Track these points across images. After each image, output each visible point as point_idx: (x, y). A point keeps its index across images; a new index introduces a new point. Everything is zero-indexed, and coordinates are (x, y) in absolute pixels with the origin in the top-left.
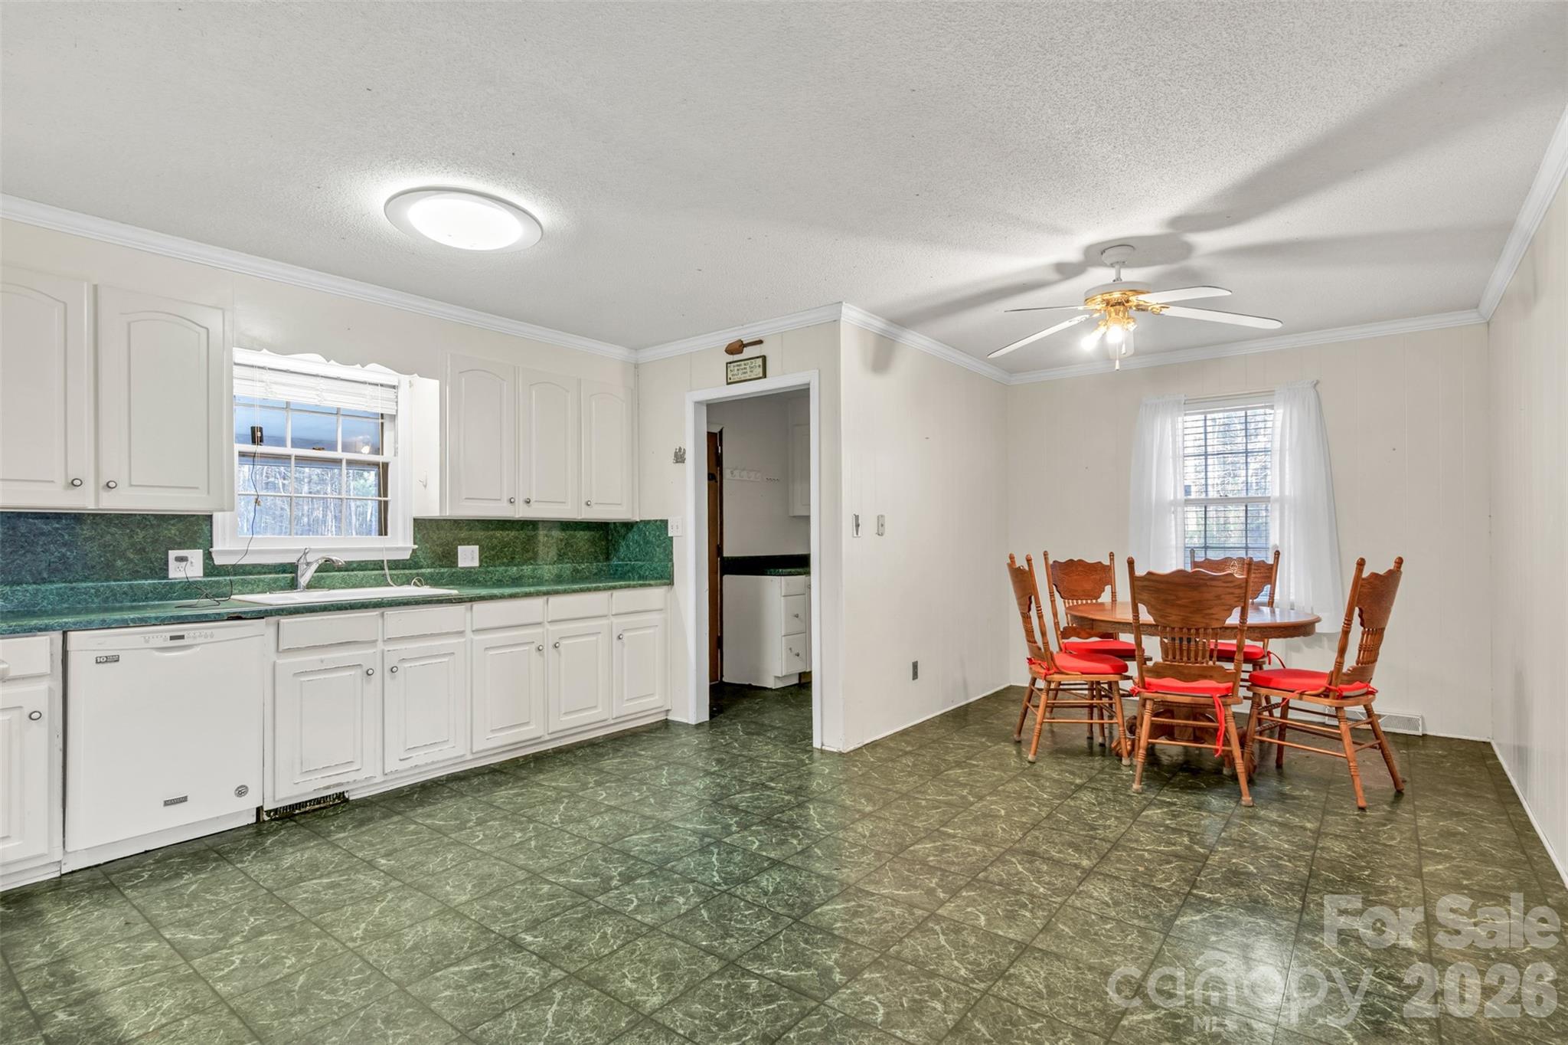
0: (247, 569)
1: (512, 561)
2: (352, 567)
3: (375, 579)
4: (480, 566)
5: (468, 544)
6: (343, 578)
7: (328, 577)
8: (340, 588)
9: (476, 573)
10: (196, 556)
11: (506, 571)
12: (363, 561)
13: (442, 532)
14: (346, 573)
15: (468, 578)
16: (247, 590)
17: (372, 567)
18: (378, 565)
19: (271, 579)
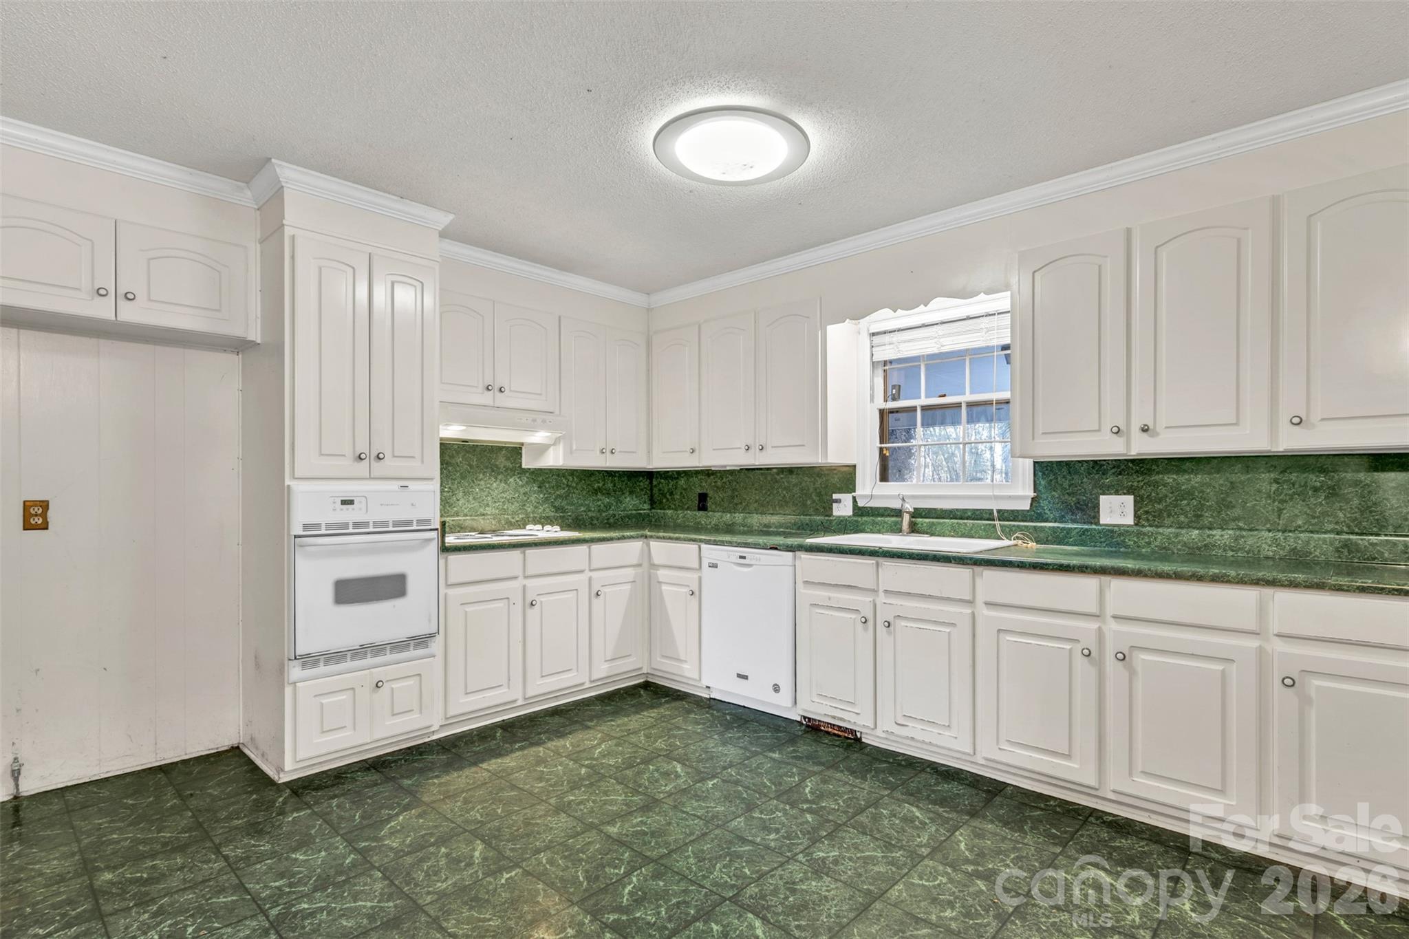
0: (881, 511)
1: (1196, 521)
2: (966, 515)
3: (984, 530)
4: (1136, 524)
5: (1117, 493)
6: (952, 526)
7: (939, 523)
8: (949, 536)
9: (1120, 534)
10: (846, 499)
11: (1177, 536)
12: (977, 510)
13: (1076, 477)
14: (956, 521)
15: (1113, 539)
16: (875, 530)
17: (988, 516)
18: (985, 515)
19: (892, 522)
